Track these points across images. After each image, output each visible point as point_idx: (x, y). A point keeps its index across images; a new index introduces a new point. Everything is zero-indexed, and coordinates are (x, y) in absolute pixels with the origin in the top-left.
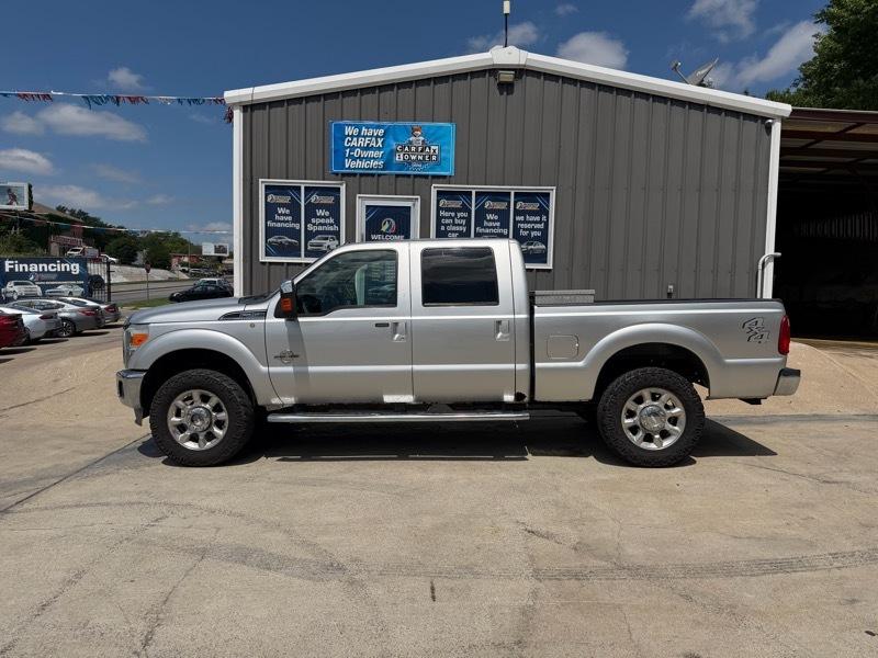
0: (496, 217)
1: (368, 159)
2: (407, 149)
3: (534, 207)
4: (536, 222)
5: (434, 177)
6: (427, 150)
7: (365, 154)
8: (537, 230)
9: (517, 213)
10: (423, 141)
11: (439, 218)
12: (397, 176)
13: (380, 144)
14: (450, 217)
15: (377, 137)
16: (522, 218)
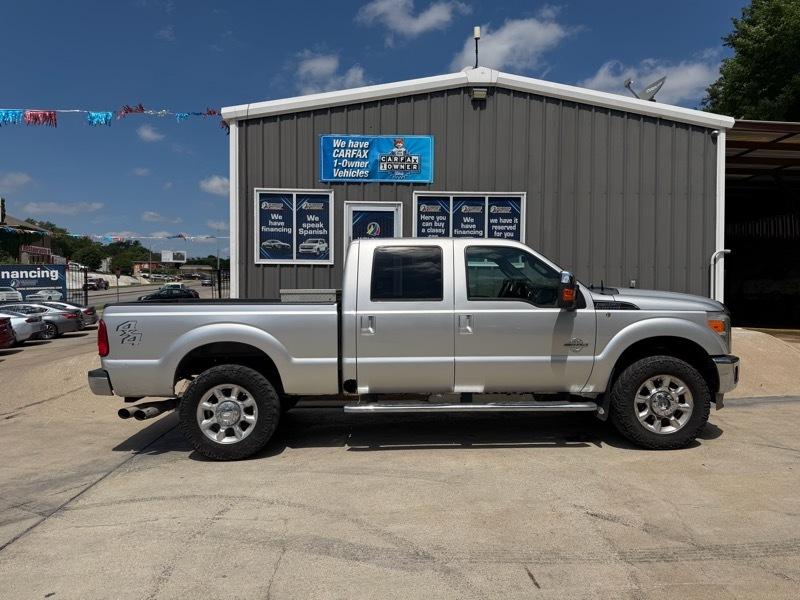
0: (472, 221)
1: (354, 168)
2: (390, 159)
3: (507, 210)
4: (509, 224)
5: (415, 184)
7: (352, 164)
8: (510, 231)
9: (491, 216)
10: (405, 152)
11: (420, 222)
12: (381, 183)
13: (365, 154)
14: (430, 221)
15: (363, 148)
16: (496, 221)
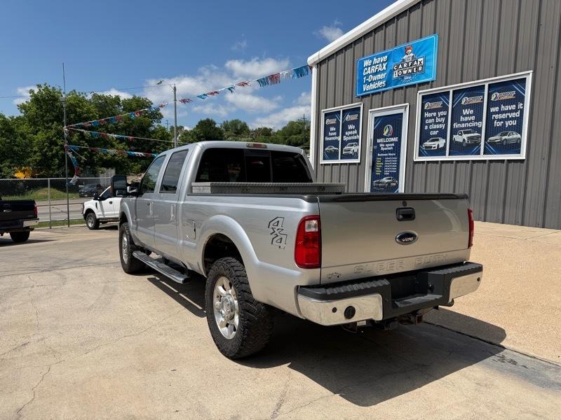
0: (472, 112)
1: (376, 81)
2: (400, 66)
3: (510, 95)
4: (511, 111)
5: (420, 84)
6: (415, 63)
7: (375, 78)
8: (512, 119)
9: (490, 104)
10: (413, 57)
11: (423, 119)
12: (395, 89)
13: (384, 68)
14: (433, 117)
15: (383, 62)
16: (497, 109)
